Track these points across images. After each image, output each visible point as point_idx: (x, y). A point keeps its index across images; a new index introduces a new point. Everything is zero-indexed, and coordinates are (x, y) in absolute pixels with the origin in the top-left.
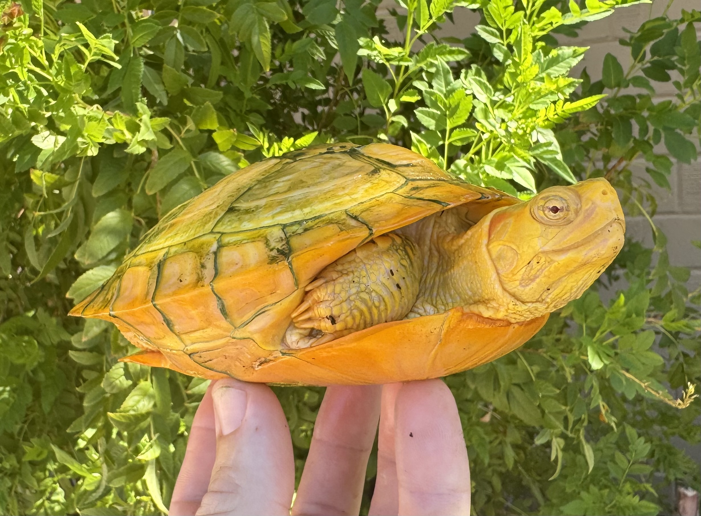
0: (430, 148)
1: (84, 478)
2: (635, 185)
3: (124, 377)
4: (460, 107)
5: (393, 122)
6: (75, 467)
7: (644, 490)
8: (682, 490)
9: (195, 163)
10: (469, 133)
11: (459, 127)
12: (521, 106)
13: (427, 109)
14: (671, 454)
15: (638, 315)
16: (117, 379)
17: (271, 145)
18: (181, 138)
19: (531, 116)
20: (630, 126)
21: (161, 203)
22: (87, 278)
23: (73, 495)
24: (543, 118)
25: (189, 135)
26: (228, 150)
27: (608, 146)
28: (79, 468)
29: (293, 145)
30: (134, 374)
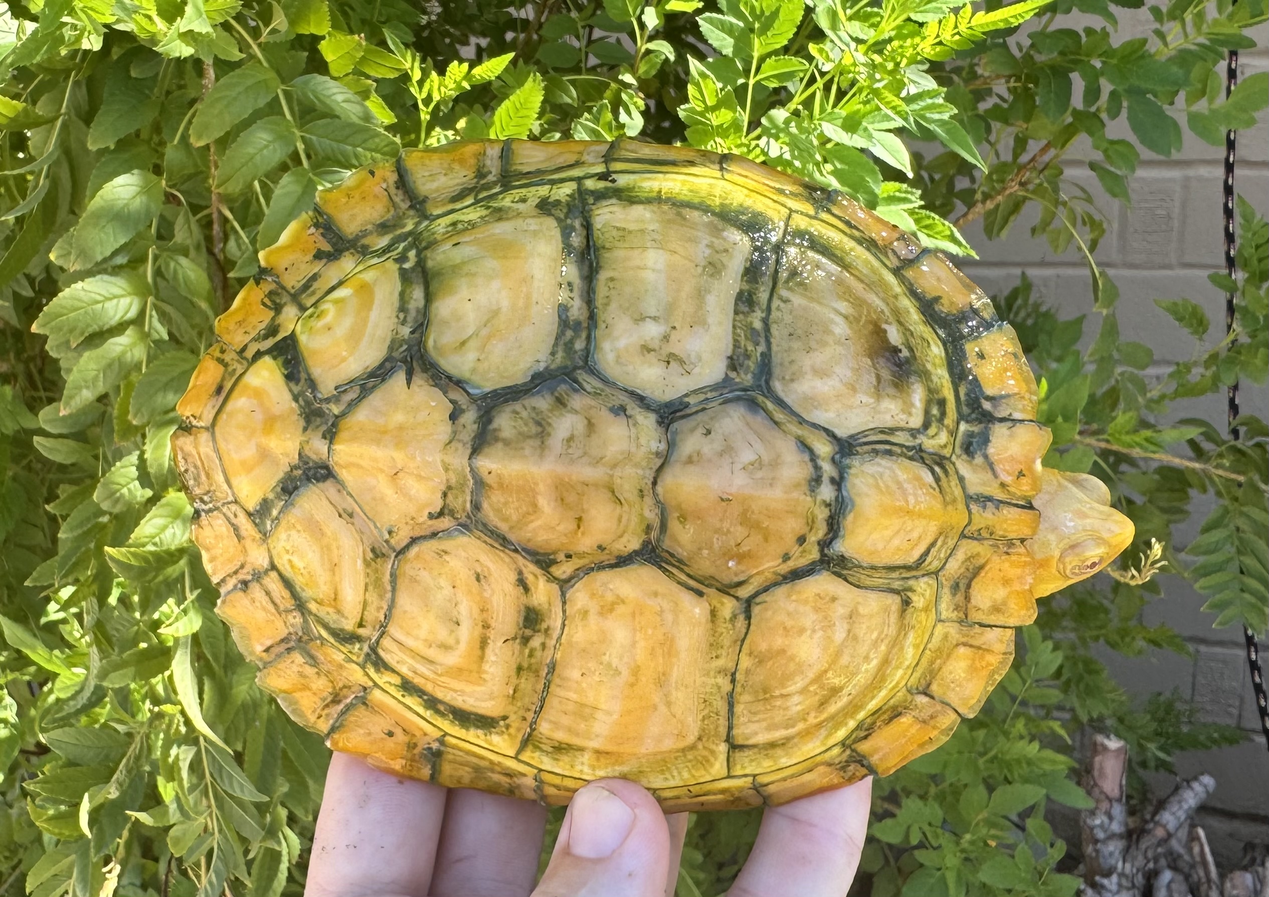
0: (721, 90)
1: (56, 675)
2: (1064, 196)
3: (137, 483)
4: (781, 15)
5: (648, 52)
6: (39, 655)
7: (1047, 731)
8: (1100, 738)
9: (286, 93)
10: (795, 63)
11: (776, 53)
12: (894, 16)
13: (720, 16)
14: (1090, 672)
15: (1066, 419)
16: (123, 486)
17: (425, 74)
18: (259, 45)
19: (912, 35)
20: (1069, 83)
21: (217, 167)
22: (73, 298)
23: (33, 712)
24: (931, 40)
25: (277, 38)
26: (347, 75)
27: (1028, 119)
28: (47, 656)
29: (468, 76)
30: (156, 478)
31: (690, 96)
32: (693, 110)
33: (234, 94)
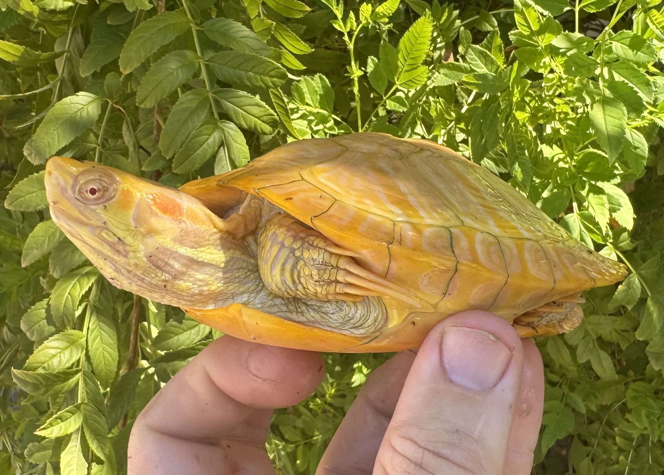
31: (517, 23)
32: (520, 34)
33: (148, 35)
